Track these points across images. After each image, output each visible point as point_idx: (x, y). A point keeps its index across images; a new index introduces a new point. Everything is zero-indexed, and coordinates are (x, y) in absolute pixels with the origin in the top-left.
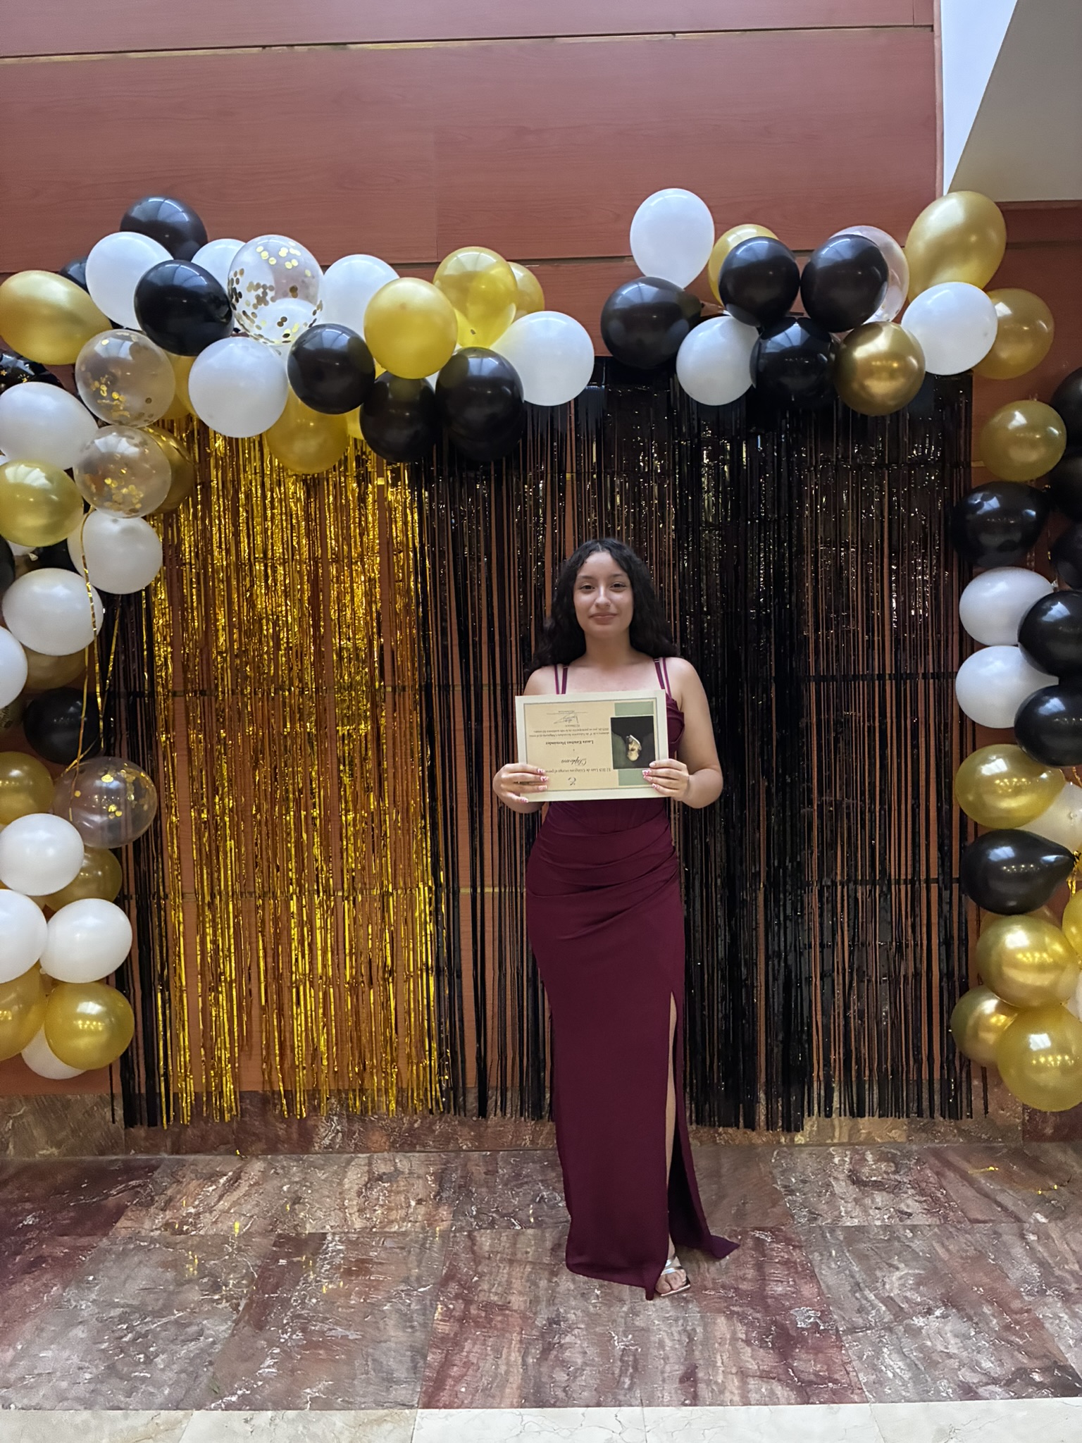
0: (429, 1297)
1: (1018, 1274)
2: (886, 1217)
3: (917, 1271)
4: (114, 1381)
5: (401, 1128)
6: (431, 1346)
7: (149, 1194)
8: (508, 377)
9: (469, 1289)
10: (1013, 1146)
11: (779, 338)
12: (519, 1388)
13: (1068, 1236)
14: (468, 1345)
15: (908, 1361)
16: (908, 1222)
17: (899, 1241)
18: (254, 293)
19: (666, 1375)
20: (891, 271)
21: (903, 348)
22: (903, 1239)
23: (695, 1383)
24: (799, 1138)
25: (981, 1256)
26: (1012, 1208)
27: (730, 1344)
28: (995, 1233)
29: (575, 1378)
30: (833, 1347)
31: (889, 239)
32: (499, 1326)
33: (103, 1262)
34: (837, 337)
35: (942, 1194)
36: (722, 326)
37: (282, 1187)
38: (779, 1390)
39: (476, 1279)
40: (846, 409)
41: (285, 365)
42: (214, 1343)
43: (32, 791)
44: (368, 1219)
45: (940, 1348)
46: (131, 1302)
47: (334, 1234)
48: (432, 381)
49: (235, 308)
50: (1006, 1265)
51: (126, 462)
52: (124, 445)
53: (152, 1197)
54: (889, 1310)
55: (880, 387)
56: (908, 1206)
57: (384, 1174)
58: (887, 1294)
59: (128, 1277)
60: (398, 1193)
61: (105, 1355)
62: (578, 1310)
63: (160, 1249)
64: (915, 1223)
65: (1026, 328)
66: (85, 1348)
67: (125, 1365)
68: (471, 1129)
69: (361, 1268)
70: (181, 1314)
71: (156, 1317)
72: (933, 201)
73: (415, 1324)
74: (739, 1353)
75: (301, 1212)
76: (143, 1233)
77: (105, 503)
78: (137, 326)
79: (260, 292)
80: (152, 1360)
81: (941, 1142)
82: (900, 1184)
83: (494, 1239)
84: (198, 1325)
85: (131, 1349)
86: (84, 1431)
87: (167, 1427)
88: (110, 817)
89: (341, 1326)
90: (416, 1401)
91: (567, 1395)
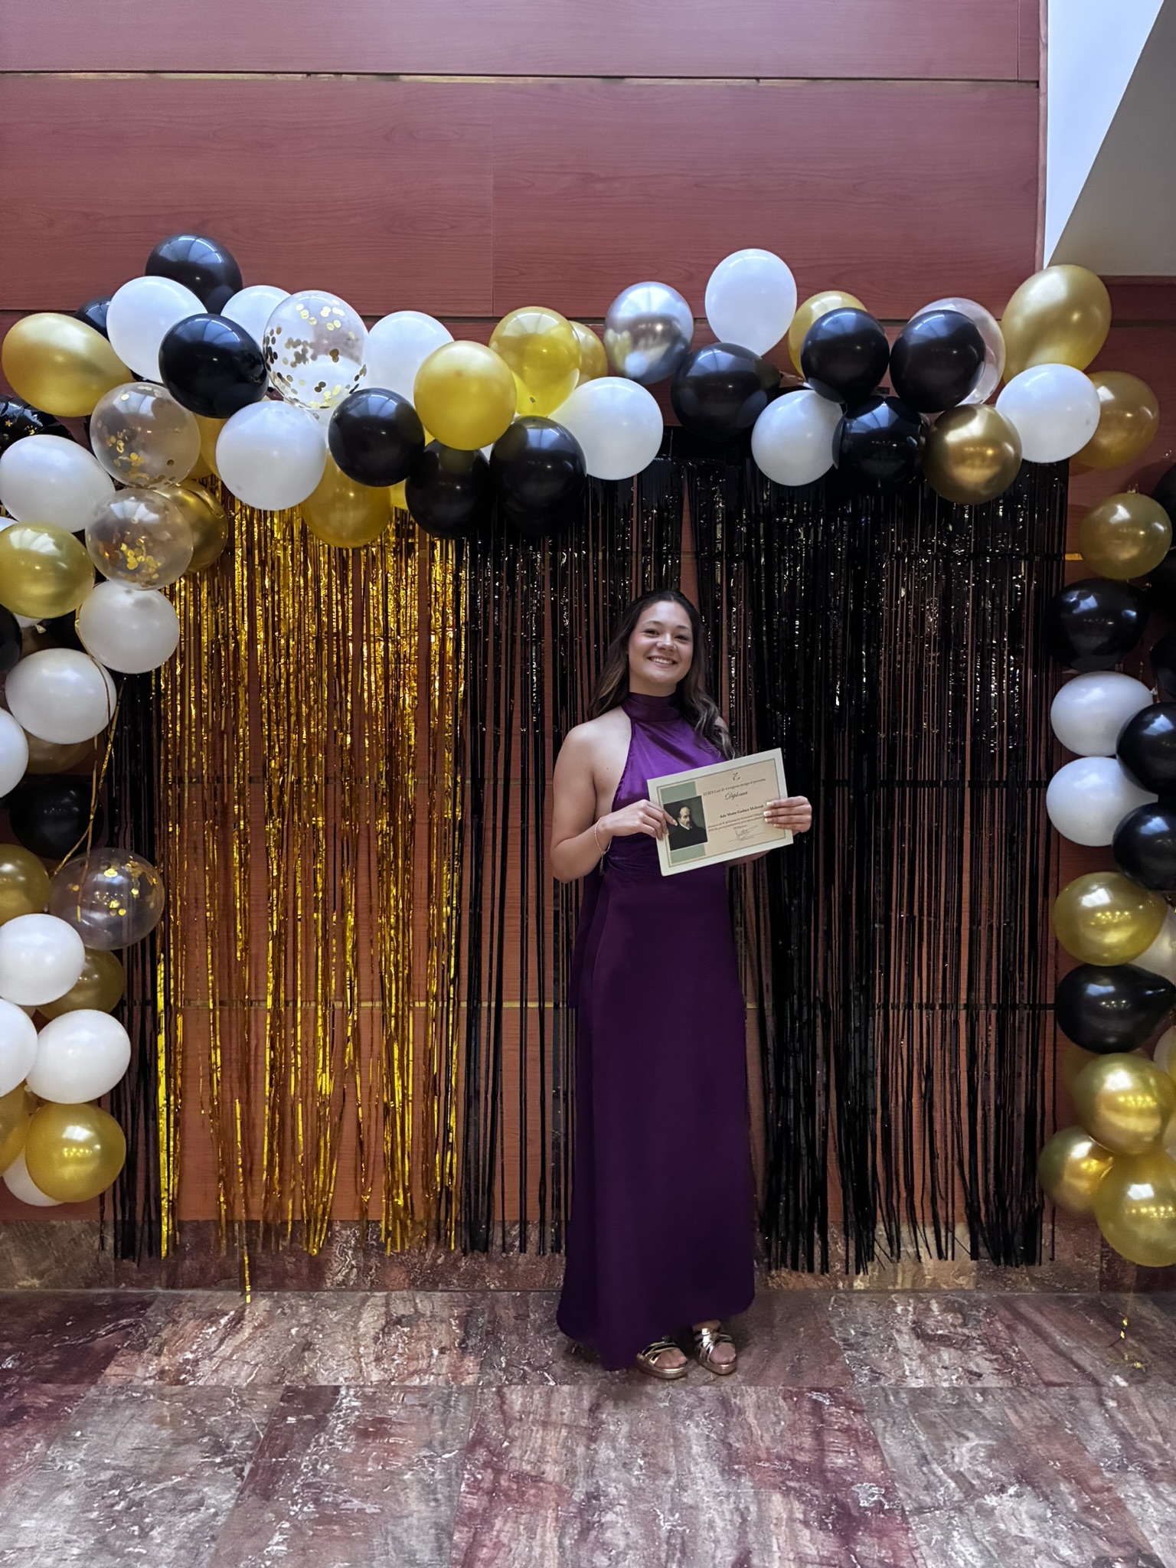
0: (454, 1465)
1: (1097, 1446)
2: (954, 1377)
3: (989, 1442)
4: (105, 1558)
5: (422, 1264)
6: (457, 1523)
7: (142, 1336)
8: (571, 451)
9: (498, 1457)
10: (1088, 1295)
11: (866, 418)
13: (1148, 1402)
14: (498, 1523)
15: (980, 1546)
16: (978, 1384)
17: (969, 1407)
18: (292, 350)
19: (717, 1561)
20: (988, 346)
21: (1000, 433)
22: (973, 1404)
24: (859, 1284)
25: (1056, 1425)
26: (1090, 1369)
27: (787, 1526)
28: (1072, 1398)
29: (617, 1563)
30: (898, 1529)
31: (985, 313)
32: (532, 1500)
33: (92, 1415)
34: (925, 417)
35: (1014, 1351)
36: (802, 402)
37: (289, 1330)
39: (506, 1444)
40: (932, 493)
41: (323, 431)
42: (216, 1514)
43: (27, 889)
45: (1014, 1531)
46: (122, 1463)
47: (348, 1387)
48: (487, 452)
49: (269, 369)
50: (1084, 1436)
51: (143, 528)
52: (139, 511)
53: (145, 1338)
54: (959, 1487)
55: (972, 475)
56: (977, 1365)
57: (403, 1316)
58: (956, 1469)
59: (119, 1434)
60: (420, 1339)
61: (95, 1526)
62: (619, 1483)
63: (155, 1401)
64: (986, 1385)
65: (1129, 415)
66: (72, 1517)
67: (118, 1538)
68: (500, 1265)
69: (378, 1429)
70: (179, 1479)
71: (152, 1482)
72: (1033, 273)
73: (439, 1496)
74: (796, 1536)
75: (310, 1361)
76: (136, 1382)
77: (120, 573)
78: (161, 381)
79: (299, 349)
80: (148, 1533)
81: (1012, 1290)
82: (968, 1339)
83: (526, 1397)
84: (198, 1492)
85: (124, 1519)
88: (112, 914)
89: (357, 1497)
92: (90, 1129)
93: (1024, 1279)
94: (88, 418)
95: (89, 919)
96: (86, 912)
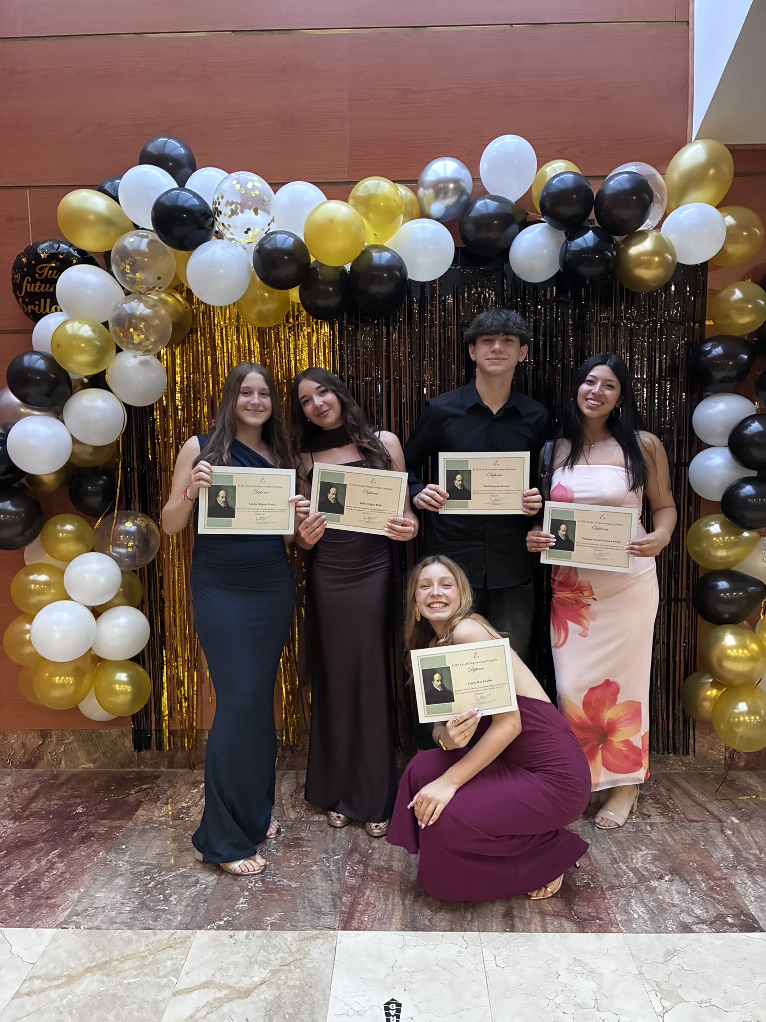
0: (341, 862)
1: (719, 855)
3: (654, 852)
4: (145, 912)
6: (344, 892)
7: (156, 794)
8: (399, 265)
9: (366, 857)
10: (717, 772)
11: (579, 240)
12: (401, 918)
13: (751, 832)
14: (367, 892)
15: (648, 908)
16: (648, 821)
17: (643, 833)
18: (229, 208)
19: (494, 913)
20: (655, 193)
21: (663, 247)
22: (644, 831)
23: (512, 918)
25: (695, 843)
26: (716, 813)
28: (705, 829)
29: (436, 914)
30: (599, 898)
31: (654, 171)
32: (387, 880)
33: (130, 837)
34: (617, 238)
35: (671, 803)
36: (540, 231)
38: (566, 924)
39: (370, 851)
40: (622, 287)
41: (249, 256)
42: (206, 888)
44: (298, 814)
45: (668, 900)
46: (151, 862)
48: (348, 268)
49: (217, 220)
50: (712, 849)
51: (142, 318)
52: (140, 308)
53: (158, 796)
54: (635, 876)
55: (646, 274)
56: (648, 811)
58: (634, 866)
59: (147, 847)
61: (137, 895)
63: (166, 829)
64: (653, 821)
65: (745, 233)
66: (124, 891)
67: (151, 901)
69: (295, 843)
70: (184, 870)
71: (168, 872)
72: (685, 145)
73: (333, 878)
76: (154, 819)
77: (130, 346)
78: (152, 228)
79: (233, 207)
80: (167, 900)
81: (670, 769)
84: (195, 877)
85: (154, 892)
86: (129, 942)
87: (181, 940)
88: (130, 550)
89: (286, 879)
90: (337, 925)
91: (431, 924)
93: (678, 763)
94: (111, 251)
95: (116, 552)
96: (115, 549)
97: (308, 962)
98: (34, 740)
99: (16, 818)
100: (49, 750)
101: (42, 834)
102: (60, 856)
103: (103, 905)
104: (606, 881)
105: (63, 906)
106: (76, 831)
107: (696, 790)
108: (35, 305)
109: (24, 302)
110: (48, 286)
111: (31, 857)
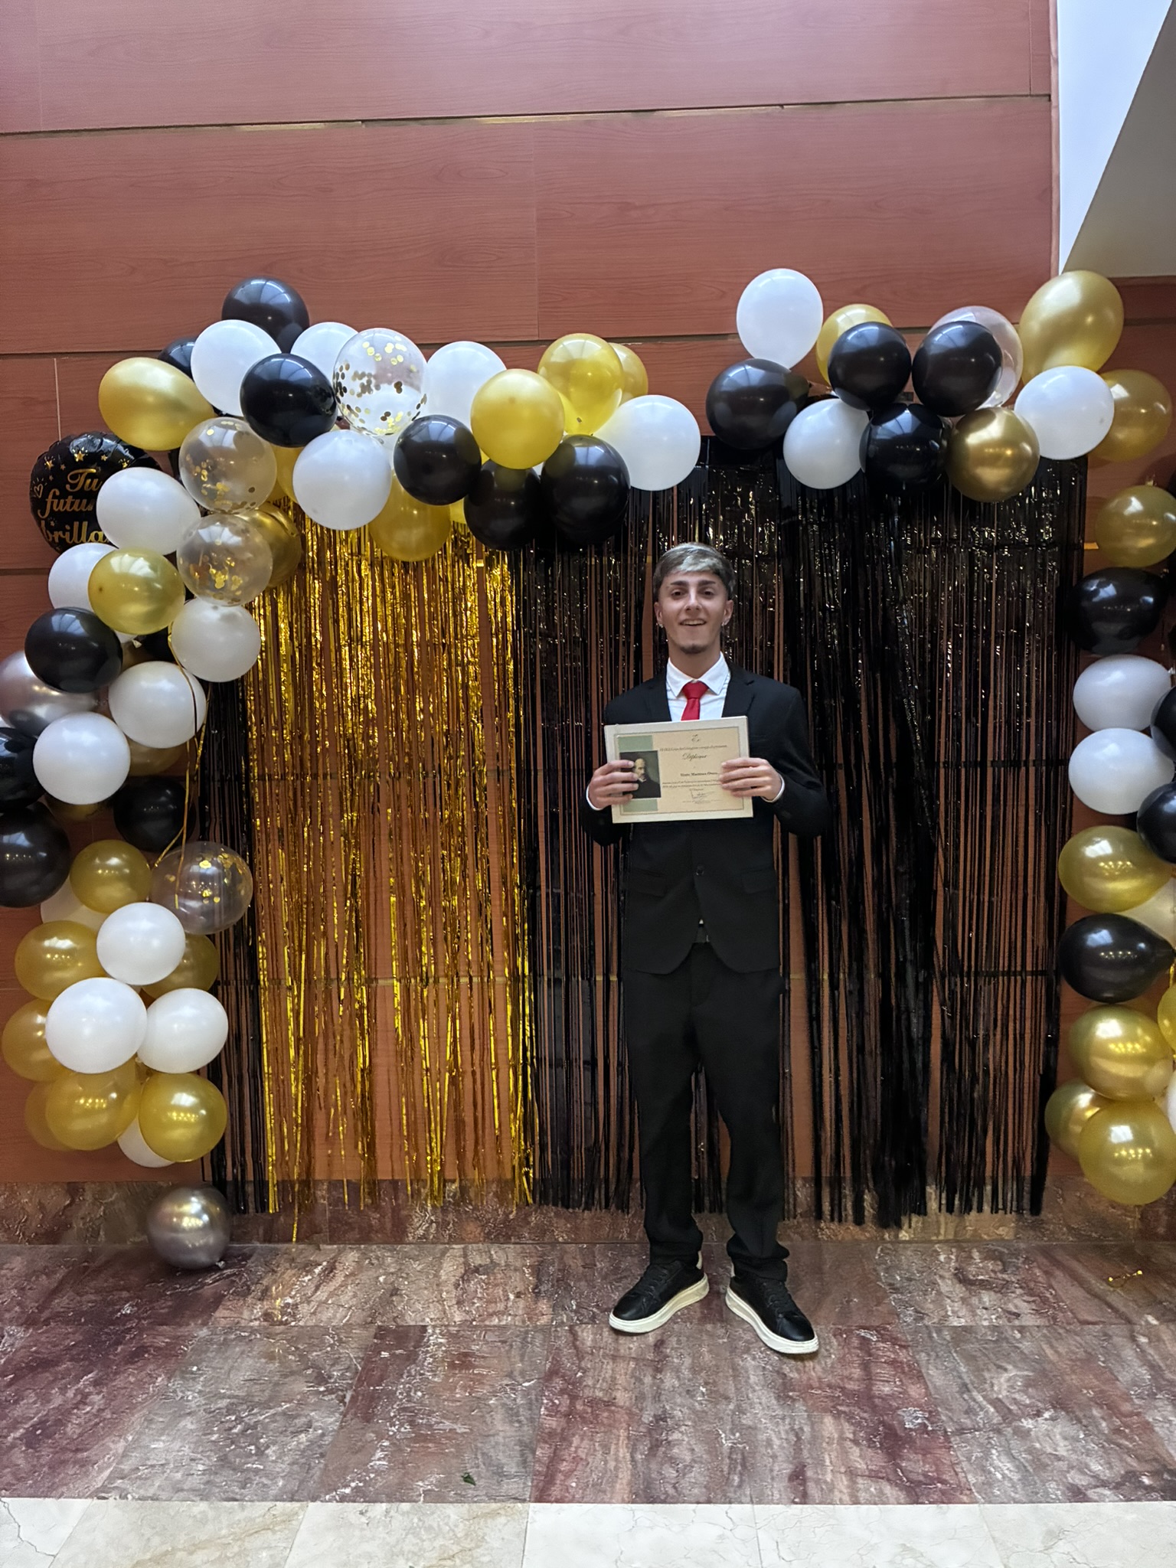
0: (534, 1392)
1: (1128, 1377)
2: (993, 1317)
3: (1026, 1373)
4: (227, 1473)
5: (496, 1220)
6: (538, 1441)
7: (245, 1284)
8: (616, 466)
9: (573, 1384)
10: (1123, 1244)
11: (890, 425)
12: (629, 1483)
14: (576, 1441)
15: (1017, 1462)
16: (1017, 1323)
17: (1008, 1342)
18: (358, 382)
19: (775, 1473)
20: (1005, 352)
21: (1017, 434)
22: (1011, 1339)
23: (804, 1482)
24: (904, 1235)
25: (1090, 1358)
26: (1123, 1309)
27: (838, 1444)
28: (1105, 1334)
29: (684, 1475)
30: (941, 1448)
31: (1002, 319)
32: (606, 1421)
33: (206, 1352)
34: (948, 420)
35: (1051, 1294)
36: (830, 412)
37: (378, 1278)
38: (888, 1489)
39: (580, 1374)
40: (956, 493)
41: (389, 456)
42: (323, 1435)
43: (131, 880)
44: (467, 1312)
45: (1049, 1450)
46: (236, 1393)
47: (434, 1327)
48: (538, 470)
49: (339, 401)
50: (1116, 1368)
51: (227, 550)
52: (223, 535)
53: (248, 1286)
54: (997, 1412)
55: (991, 475)
56: (1016, 1307)
57: (480, 1266)
58: (995, 1396)
59: (232, 1367)
60: (496, 1285)
61: (216, 1446)
62: (684, 1406)
63: (261, 1339)
64: (1024, 1324)
65: (1143, 411)
66: (194, 1440)
67: (237, 1456)
68: (567, 1220)
69: (463, 1362)
70: (288, 1405)
71: (265, 1408)
72: (1049, 280)
73: (522, 1418)
74: (847, 1452)
75: (399, 1304)
76: (243, 1323)
77: (208, 591)
78: (241, 415)
79: (365, 380)
80: (263, 1451)
81: (1049, 1240)
82: (1007, 1284)
83: (596, 1334)
84: (306, 1416)
85: (242, 1440)
86: (203, 1521)
87: (284, 1518)
88: (206, 902)
89: (448, 1419)
90: (528, 1494)
91: (677, 1491)
92: (196, 1096)
93: (1061, 1229)
94: (179, 449)
95: (185, 906)
96: (182, 901)
97: (484, 1555)
98: (57, 1199)
99: (29, 1322)
100: (81, 1214)
101: (69, 1348)
102: (96, 1383)
103: (163, 1462)
104: (951, 1419)
105: (100, 1463)
106: (121, 1343)
107: (1090, 1272)
108: (64, 531)
109: (48, 525)
110: (85, 501)
111: (51, 1384)
